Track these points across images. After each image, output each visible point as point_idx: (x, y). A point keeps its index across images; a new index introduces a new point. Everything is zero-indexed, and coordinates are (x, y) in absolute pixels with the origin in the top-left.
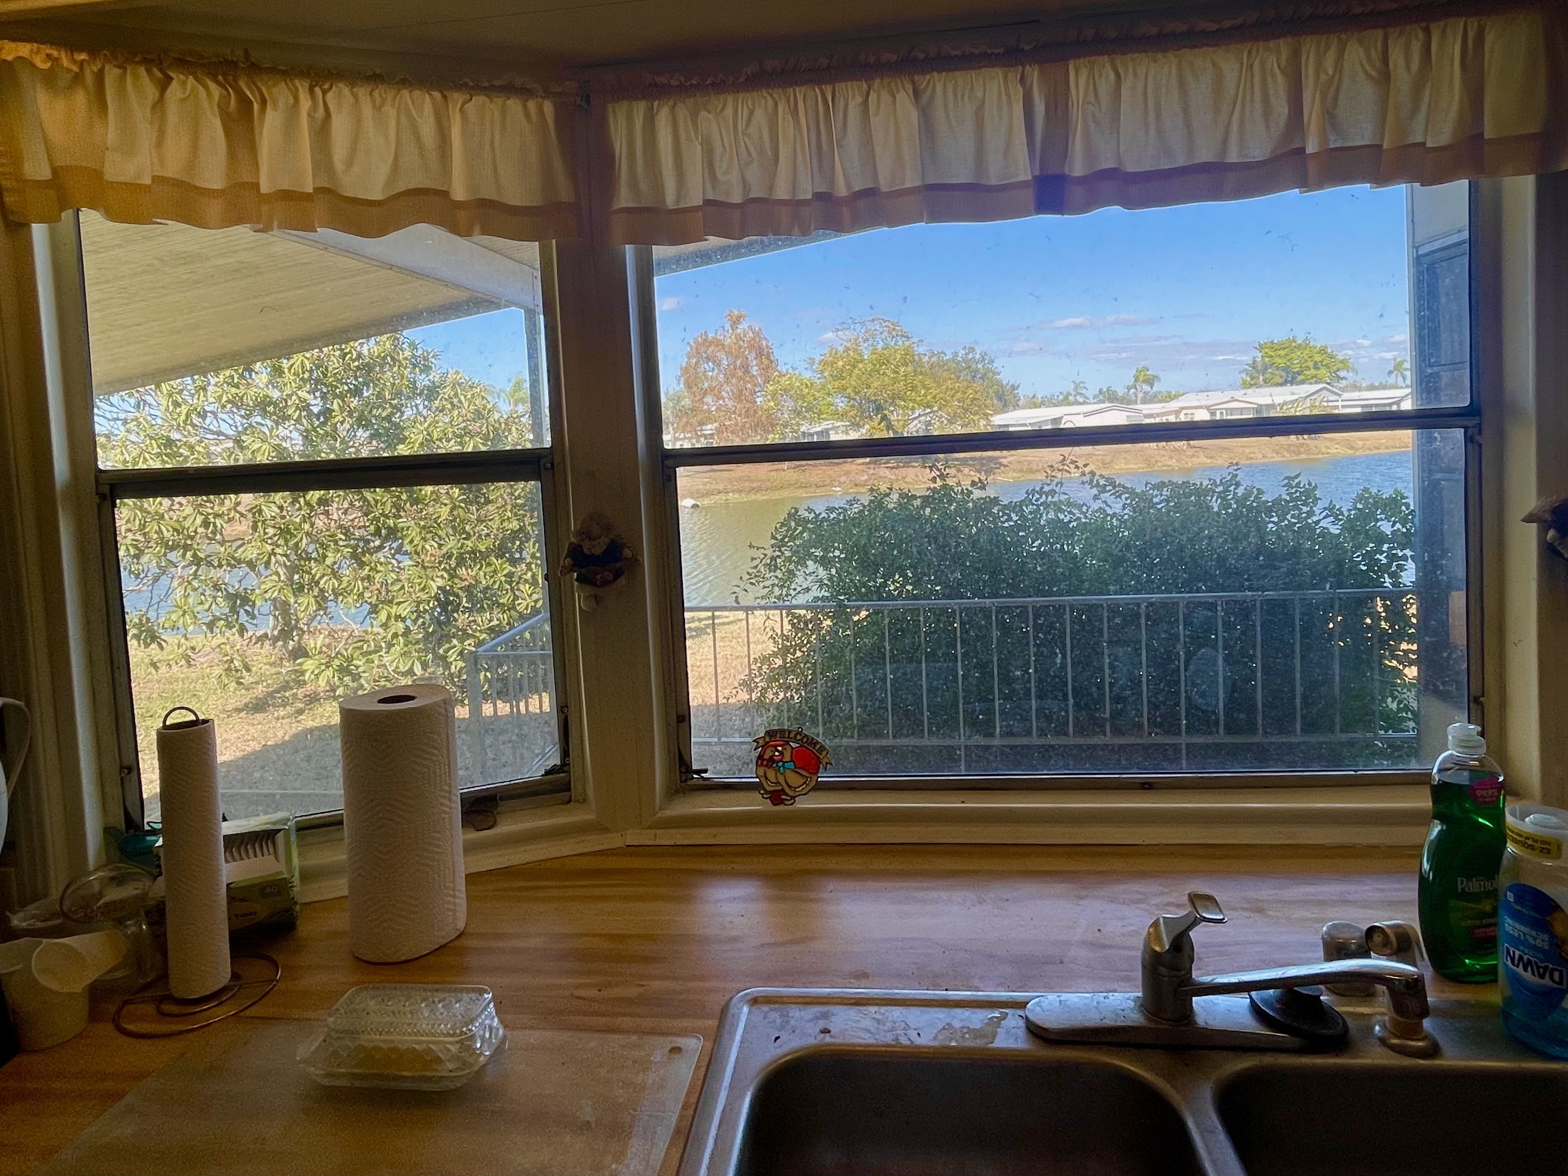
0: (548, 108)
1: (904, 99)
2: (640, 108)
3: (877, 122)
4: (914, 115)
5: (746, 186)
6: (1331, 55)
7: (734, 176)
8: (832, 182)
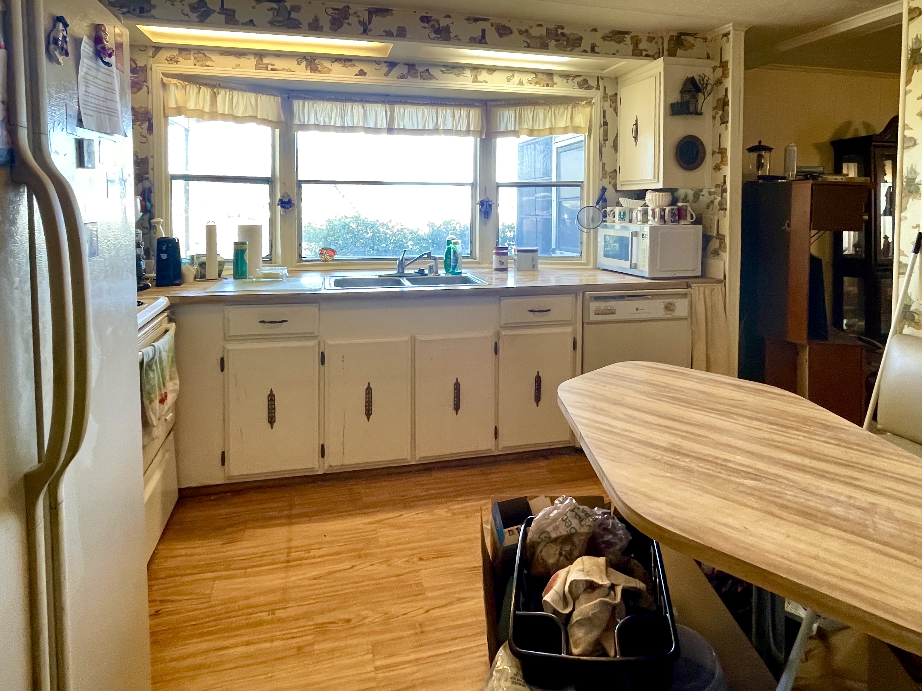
0: (280, 99)
1: (360, 108)
2: (301, 102)
3: (354, 111)
4: (363, 111)
5: (324, 121)
6: (444, 111)
7: (322, 119)
8: (344, 123)
